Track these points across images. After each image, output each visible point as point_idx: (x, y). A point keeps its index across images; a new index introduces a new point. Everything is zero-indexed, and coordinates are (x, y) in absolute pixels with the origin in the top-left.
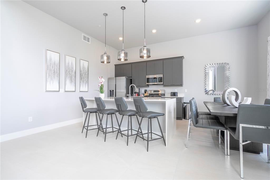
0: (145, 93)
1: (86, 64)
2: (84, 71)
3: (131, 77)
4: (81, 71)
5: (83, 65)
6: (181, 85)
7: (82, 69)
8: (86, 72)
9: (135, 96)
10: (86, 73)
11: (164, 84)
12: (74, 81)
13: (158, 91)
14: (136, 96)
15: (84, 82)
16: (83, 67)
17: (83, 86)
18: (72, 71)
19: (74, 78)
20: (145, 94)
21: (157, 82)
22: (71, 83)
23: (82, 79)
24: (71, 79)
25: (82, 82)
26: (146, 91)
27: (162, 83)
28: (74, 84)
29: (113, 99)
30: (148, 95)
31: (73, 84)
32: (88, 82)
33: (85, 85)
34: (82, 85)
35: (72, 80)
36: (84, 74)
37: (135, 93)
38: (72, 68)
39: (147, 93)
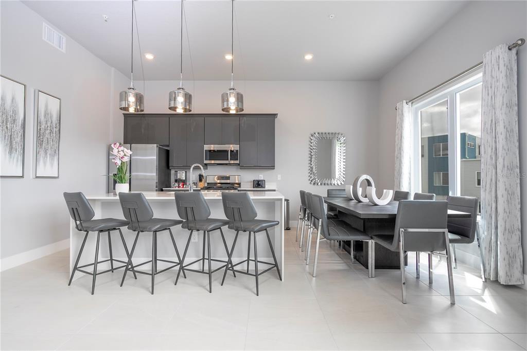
0: (201, 180)
1: (54, 105)
2: (49, 125)
3: (168, 146)
4: (39, 123)
5: (46, 106)
6: (272, 167)
7: (42, 118)
8: (54, 126)
9: (177, 188)
10: (55, 129)
11: (241, 165)
12: (20, 149)
13: (228, 178)
14: (179, 187)
15: (49, 152)
16: (46, 114)
17: (45, 163)
18: (14, 120)
19: (18, 139)
20: (200, 183)
21: (228, 160)
22: (10, 152)
23: (41, 145)
24: (11, 142)
25: (42, 153)
26: (201, 178)
27: (237, 162)
28: (20, 158)
29: (170, 196)
30: (206, 185)
31: (17, 156)
32: (57, 152)
33: (52, 159)
34: (41, 158)
35: (14, 146)
36: (48, 132)
37: (176, 181)
38: (15, 112)
39: (203, 181)
